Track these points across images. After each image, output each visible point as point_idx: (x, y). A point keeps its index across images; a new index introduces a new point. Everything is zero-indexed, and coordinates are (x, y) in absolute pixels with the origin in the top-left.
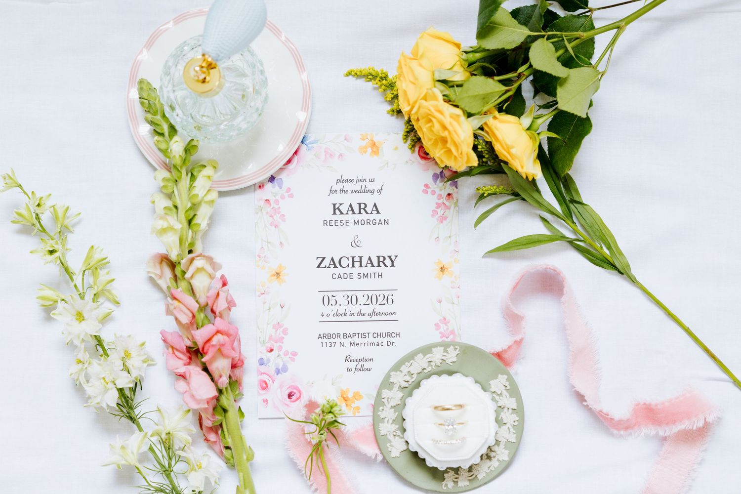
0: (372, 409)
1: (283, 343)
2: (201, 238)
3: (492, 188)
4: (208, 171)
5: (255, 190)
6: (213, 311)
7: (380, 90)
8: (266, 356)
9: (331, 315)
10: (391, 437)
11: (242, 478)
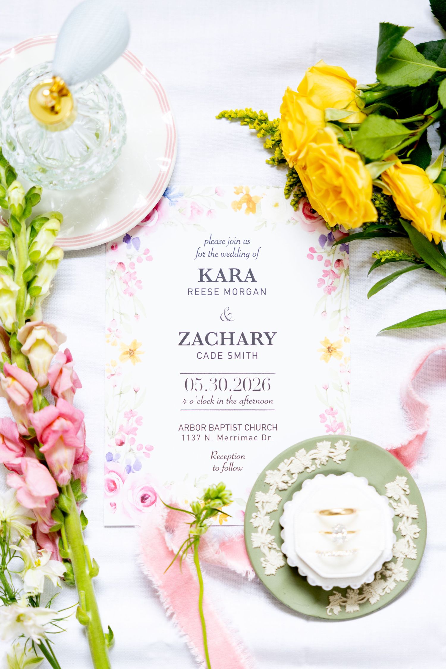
0: (243, 518)
1: (136, 435)
2: (41, 306)
3: (390, 252)
4: (52, 224)
5: (106, 251)
6: (54, 393)
7: (258, 135)
8: (116, 450)
9: (195, 402)
10: (265, 550)
11: (83, 598)
